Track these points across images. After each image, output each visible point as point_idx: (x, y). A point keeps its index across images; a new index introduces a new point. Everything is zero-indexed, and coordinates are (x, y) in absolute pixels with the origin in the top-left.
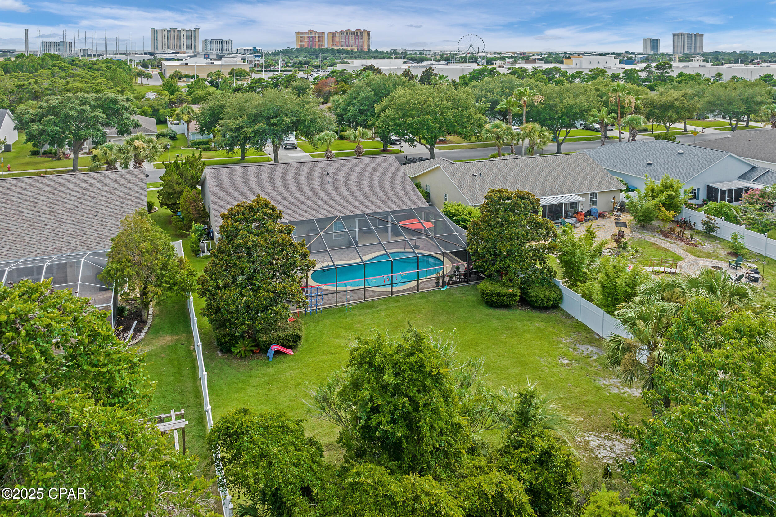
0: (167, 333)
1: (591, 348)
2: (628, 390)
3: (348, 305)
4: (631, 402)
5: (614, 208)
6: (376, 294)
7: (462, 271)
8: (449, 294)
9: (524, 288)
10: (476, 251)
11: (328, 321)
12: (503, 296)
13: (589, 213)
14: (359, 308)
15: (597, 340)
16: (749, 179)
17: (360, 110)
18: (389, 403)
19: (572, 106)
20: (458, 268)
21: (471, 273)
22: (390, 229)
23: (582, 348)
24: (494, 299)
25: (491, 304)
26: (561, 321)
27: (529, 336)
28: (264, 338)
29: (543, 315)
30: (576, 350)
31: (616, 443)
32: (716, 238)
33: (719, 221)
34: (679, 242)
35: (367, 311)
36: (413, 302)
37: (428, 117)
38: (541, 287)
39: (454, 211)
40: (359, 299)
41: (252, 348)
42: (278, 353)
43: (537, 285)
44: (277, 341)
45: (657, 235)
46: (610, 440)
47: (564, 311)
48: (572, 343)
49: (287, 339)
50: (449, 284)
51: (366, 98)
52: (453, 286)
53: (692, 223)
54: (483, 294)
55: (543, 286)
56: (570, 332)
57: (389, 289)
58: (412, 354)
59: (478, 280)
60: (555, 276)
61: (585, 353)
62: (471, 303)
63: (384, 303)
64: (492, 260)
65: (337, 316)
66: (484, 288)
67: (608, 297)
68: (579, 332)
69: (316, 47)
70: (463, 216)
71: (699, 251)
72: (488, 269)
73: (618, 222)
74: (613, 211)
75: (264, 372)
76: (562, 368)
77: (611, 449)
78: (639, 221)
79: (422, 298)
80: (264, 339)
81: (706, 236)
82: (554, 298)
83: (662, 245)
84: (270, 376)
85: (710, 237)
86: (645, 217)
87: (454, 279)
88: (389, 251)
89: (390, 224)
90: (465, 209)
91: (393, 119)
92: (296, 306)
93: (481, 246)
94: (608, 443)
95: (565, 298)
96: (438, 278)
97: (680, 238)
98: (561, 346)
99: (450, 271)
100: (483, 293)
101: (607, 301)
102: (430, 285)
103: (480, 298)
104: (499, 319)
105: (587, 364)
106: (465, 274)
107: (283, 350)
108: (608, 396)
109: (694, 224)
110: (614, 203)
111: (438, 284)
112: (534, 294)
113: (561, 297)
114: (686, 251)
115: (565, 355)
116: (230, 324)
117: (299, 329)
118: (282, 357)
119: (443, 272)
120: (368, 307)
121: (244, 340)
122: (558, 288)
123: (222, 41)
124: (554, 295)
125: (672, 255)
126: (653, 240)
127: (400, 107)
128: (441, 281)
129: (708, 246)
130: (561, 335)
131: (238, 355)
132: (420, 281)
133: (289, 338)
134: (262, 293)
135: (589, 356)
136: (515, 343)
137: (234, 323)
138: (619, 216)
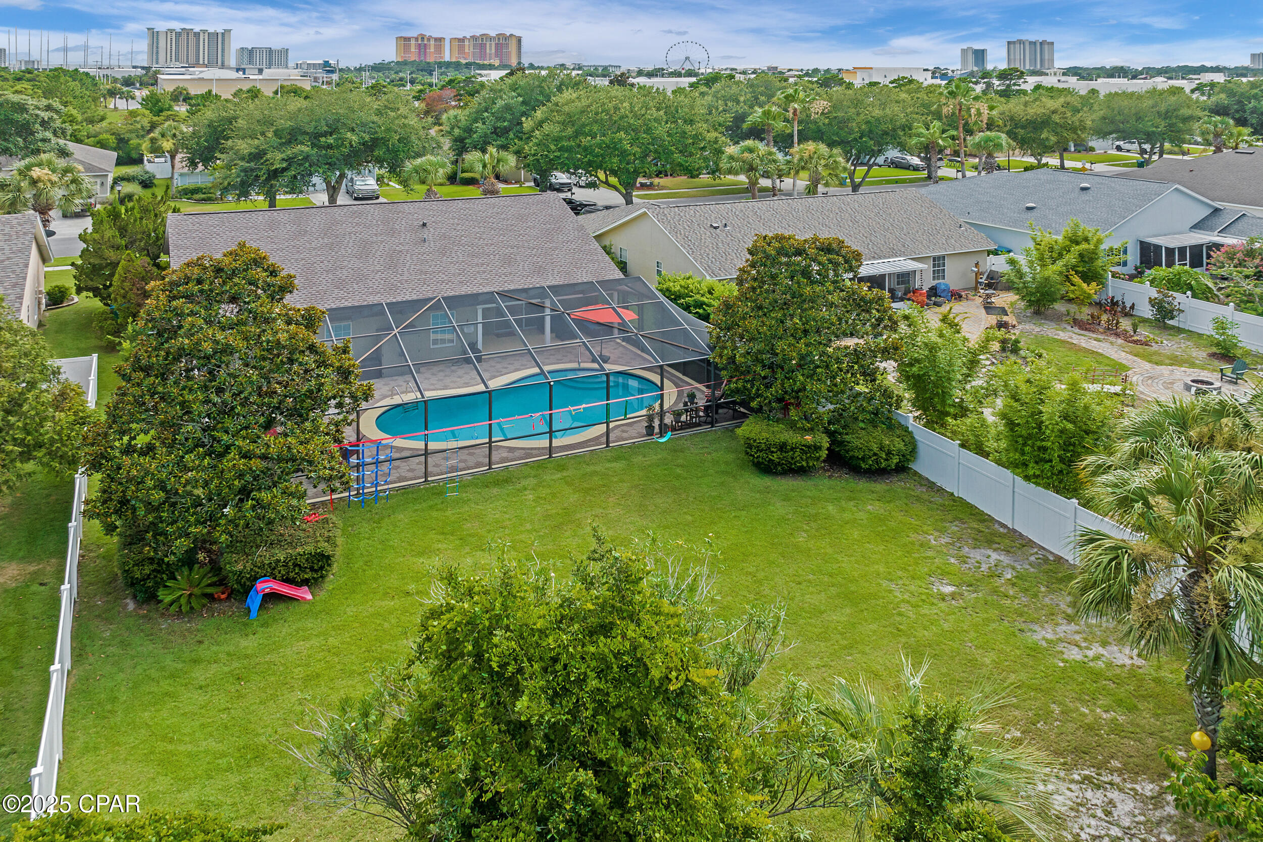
0: (12, 558)
1: (994, 556)
2: (1101, 650)
3: (452, 480)
4: (1117, 681)
5: (977, 282)
6: (517, 454)
7: (701, 402)
8: (673, 449)
9: (835, 432)
10: (732, 359)
11: (402, 517)
12: (792, 449)
13: (934, 292)
14: (476, 485)
15: (1001, 536)
16: (1212, 229)
17: (496, 128)
18: (532, 786)
19: (878, 120)
20: (692, 397)
21: (719, 406)
22: (548, 320)
23: (977, 555)
24: (775, 457)
25: (766, 468)
26: (918, 499)
27: (856, 534)
28: (237, 565)
29: (880, 487)
30: (963, 560)
31: (1114, 795)
32: (1179, 330)
33: (1181, 299)
34: (1112, 339)
35: (495, 491)
36: (598, 468)
37: (622, 134)
38: (870, 428)
39: (678, 288)
40: (478, 465)
41: (209, 590)
42: (272, 598)
43: (862, 425)
44: (272, 572)
45: (1069, 328)
46: (1098, 787)
47: (920, 476)
48: (952, 544)
49: (295, 565)
50: (673, 429)
51: (508, 108)
52: (683, 433)
53: (1128, 305)
54: (750, 447)
55: (875, 427)
56: (942, 520)
57: (544, 442)
58: (605, 629)
59: (734, 418)
60: (898, 407)
61: (984, 567)
62: (723, 467)
63: (533, 473)
64: (765, 378)
65: (424, 505)
66: (752, 435)
67: (1025, 444)
68: (961, 520)
69: (431, 59)
70: (698, 297)
71: (1156, 353)
72: (758, 395)
73: (989, 308)
74: (976, 289)
75: (231, 649)
76: (942, 605)
77: (1108, 813)
78: (1031, 303)
79: (616, 459)
80: (240, 567)
81: (1159, 328)
82: (899, 451)
83: (1084, 345)
84: (246, 656)
85: (1166, 328)
86: (1042, 295)
87: (683, 418)
88: (546, 368)
89: (548, 312)
90: (700, 283)
91: (557, 140)
92: (322, 486)
93: (742, 351)
94: (1095, 797)
95: (922, 449)
96: (650, 418)
97: (1113, 330)
98: (930, 554)
99: (676, 403)
100: (750, 445)
101: (1023, 454)
102: (632, 431)
103: (742, 456)
104: (787, 499)
105: (995, 591)
106: (707, 408)
107: (285, 590)
108: (1064, 670)
109: (1132, 307)
110: (977, 274)
111: (650, 430)
112: (857, 443)
113: (912, 449)
114: (1130, 353)
115: (944, 574)
116: (154, 536)
117: (328, 540)
118: (282, 606)
119: (662, 405)
120: (497, 483)
121: (191, 570)
122: (906, 429)
123: (270, 51)
124: (899, 445)
125: (1107, 362)
126: (1062, 335)
127: (569, 120)
128: (656, 423)
129: (1169, 345)
130: (925, 528)
131: (174, 608)
132: (612, 425)
133: (302, 561)
134: (232, 460)
135: (994, 573)
136: (830, 550)
137: (164, 534)
138: (989, 296)
